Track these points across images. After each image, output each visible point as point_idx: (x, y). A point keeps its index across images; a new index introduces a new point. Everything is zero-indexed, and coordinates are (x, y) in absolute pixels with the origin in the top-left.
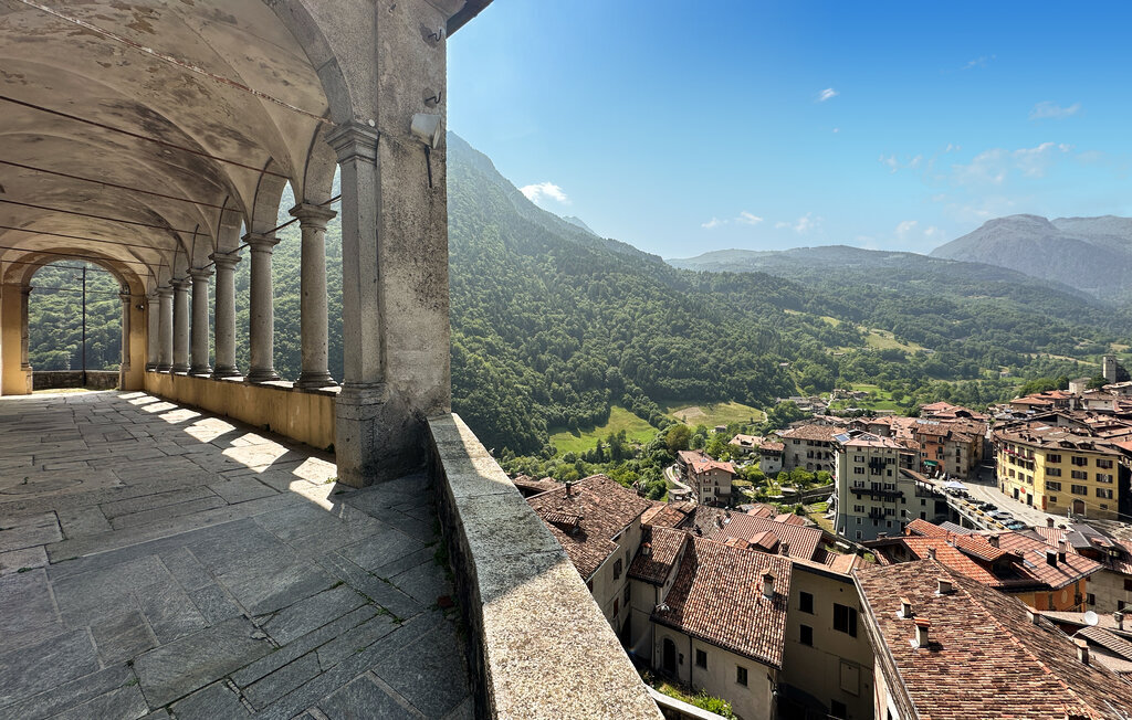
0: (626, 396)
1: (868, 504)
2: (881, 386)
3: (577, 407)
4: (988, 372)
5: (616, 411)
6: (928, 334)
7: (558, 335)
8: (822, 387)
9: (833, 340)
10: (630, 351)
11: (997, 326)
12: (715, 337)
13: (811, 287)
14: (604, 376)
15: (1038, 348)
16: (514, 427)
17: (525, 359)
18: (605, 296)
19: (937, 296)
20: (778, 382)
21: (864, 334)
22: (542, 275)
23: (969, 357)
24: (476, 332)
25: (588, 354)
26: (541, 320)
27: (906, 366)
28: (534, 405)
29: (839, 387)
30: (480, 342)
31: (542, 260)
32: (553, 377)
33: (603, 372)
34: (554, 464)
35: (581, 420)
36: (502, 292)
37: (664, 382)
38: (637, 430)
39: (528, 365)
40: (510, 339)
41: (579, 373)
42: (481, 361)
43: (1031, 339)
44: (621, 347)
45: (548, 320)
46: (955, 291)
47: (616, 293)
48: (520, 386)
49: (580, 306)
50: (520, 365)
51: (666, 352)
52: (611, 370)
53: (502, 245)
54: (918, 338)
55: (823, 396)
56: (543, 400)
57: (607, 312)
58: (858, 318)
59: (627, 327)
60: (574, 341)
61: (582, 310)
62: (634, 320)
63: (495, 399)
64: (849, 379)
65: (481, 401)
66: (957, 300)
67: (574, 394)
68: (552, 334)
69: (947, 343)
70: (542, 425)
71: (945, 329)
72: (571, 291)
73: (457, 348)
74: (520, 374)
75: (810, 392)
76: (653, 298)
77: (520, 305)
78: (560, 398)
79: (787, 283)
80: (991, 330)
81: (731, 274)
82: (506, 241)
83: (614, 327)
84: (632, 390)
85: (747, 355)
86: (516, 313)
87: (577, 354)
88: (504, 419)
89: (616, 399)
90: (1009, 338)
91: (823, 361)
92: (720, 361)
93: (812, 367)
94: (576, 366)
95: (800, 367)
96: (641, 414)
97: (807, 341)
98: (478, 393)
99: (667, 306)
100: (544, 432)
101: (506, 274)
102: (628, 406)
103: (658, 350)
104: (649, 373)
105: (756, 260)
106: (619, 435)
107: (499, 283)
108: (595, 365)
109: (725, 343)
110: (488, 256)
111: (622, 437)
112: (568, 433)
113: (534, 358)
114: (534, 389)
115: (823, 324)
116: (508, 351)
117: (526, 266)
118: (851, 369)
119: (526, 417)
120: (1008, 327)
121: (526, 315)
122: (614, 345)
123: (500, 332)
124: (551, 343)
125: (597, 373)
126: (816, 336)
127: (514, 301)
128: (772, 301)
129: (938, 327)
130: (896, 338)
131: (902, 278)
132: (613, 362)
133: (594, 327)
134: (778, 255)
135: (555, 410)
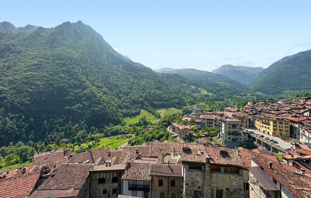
0: (145, 106)
1: (232, 137)
2: (206, 103)
3: (131, 110)
4: (226, 100)
5: (142, 111)
6: (214, 91)
7: (124, 89)
8: (193, 103)
9: (194, 92)
10: (146, 94)
11: (227, 89)
12: (167, 90)
13: (187, 78)
14: (139, 101)
15: (234, 94)
16: (113, 117)
17: (115, 96)
18: (138, 78)
19: (214, 82)
20: (183, 102)
21: (200, 90)
22: (119, 71)
23: (222, 96)
24: (100, 87)
25: (134, 94)
26: (119, 84)
27: (210, 98)
28: (119, 110)
29: (197, 103)
30: (101, 90)
31: (118, 67)
32: (124, 101)
33: (138, 100)
34: (126, 127)
35: (132, 113)
36: (107, 75)
37: (155, 102)
38: (148, 116)
39: (116, 98)
40: (110, 90)
41: (131, 100)
42: (102, 96)
43: (233, 92)
44: (143, 93)
45: (121, 84)
46: (217, 81)
47: (141, 77)
48: (114, 104)
49: (131, 80)
50: (113, 97)
51: (155, 94)
52: (140, 99)
53: (106, 62)
54: (212, 92)
55: (193, 106)
56: (121, 108)
57: (138, 83)
58: (199, 86)
59: (144, 87)
60: (129, 91)
61: (131, 82)
62: (146, 85)
63: (107, 108)
64: (198, 101)
65: (102, 109)
66: (218, 83)
67: (131, 106)
68: (123, 88)
69: (217, 93)
70: (121, 116)
71: (216, 90)
72: (128, 76)
73: (94, 92)
74: (114, 100)
75: (190, 105)
76: (151, 79)
77: (113, 79)
78: (126, 107)
79: (182, 77)
80: (225, 90)
81: (169, 74)
82: (108, 61)
83: (141, 87)
84: (146, 105)
85: (175, 95)
86: (112, 82)
87: (130, 94)
88: (110, 114)
89: (142, 107)
90: (229, 92)
91: (192, 97)
92: (169, 97)
93: (190, 98)
94: (131, 98)
95: (187, 98)
96: (149, 112)
97: (188, 92)
98: (101, 106)
99: (154, 81)
100: (122, 117)
101: (108, 70)
102: (146, 109)
103: (153, 94)
104: (151, 100)
105: (174, 71)
106: (144, 118)
107: (106, 73)
108: (136, 98)
109: (170, 92)
110: (102, 64)
111: (145, 118)
112: (129, 118)
113: (118, 96)
114: (118, 105)
115: (191, 87)
116: (110, 93)
117: (114, 68)
118: (199, 99)
119: (116, 113)
120: (229, 89)
121: (115, 82)
122: (141, 92)
123: (107, 87)
124: (123, 91)
125: (137, 100)
126: (190, 90)
127: (111, 78)
128: (179, 81)
129: (215, 89)
130: (207, 92)
131: (206, 77)
132: (141, 97)
133: (135, 87)
134: (179, 70)
135: (125, 111)
